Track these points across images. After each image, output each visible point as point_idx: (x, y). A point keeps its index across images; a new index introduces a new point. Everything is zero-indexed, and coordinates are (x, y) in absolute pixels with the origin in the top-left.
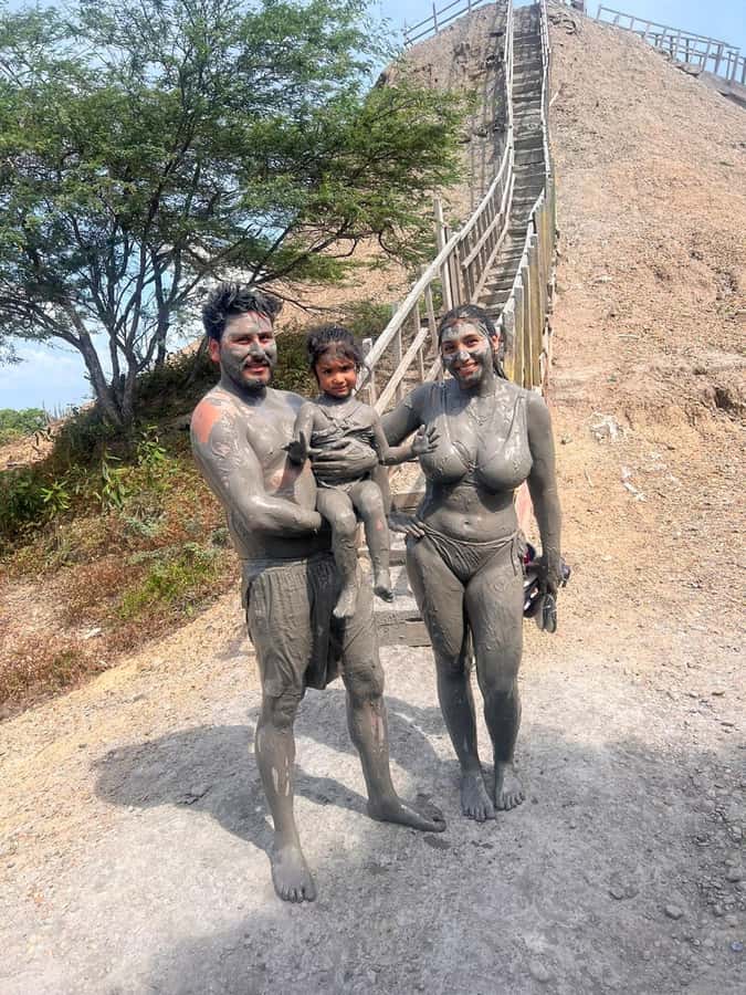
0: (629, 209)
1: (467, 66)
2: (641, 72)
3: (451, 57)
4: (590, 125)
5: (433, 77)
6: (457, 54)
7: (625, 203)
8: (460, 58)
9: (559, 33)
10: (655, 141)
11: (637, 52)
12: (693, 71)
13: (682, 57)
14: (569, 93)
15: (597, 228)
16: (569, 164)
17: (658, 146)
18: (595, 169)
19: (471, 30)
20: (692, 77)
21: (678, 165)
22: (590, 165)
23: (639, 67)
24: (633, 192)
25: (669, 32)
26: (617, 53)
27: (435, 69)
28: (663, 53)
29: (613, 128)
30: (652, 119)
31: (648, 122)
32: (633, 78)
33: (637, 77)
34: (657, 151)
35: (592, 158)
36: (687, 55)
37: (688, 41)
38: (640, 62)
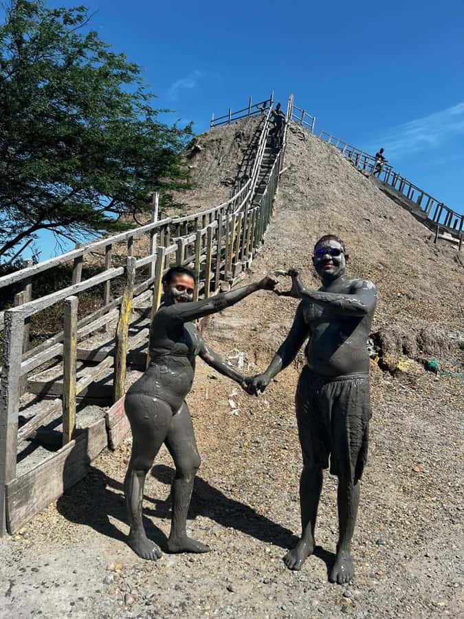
0: (311, 237)
1: (241, 144)
2: (336, 168)
3: (233, 138)
4: (302, 188)
5: (222, 146)
6: (237, 137)
7: (310, 233)
8: (238, 139)
9: (295, 138)
10: (336, 204)
11: (336, 157)
12: (366, 174)
13: (362, 166)
14: (294, 170)
15: (288, 242)
16: (285, 206)
17: (337, 207)
18: (298, 212)
19: (247, 126)
20: (364, 178)
21: (346, 219)
22: (296, 209)
23: (335, 165)
24: (316, 228)
25: (355, 151)
26: (325, 155)
27: (223, 142)
28: (350, 161)
29: (315, 193)
30: (337, 193)
31: (334, 194)
32: (331, 170)
33: (334, 170)
34: (336, 209)
35: (298, 206)
36: (365, 166)
37: (366, 158)
38: (337, 163)
